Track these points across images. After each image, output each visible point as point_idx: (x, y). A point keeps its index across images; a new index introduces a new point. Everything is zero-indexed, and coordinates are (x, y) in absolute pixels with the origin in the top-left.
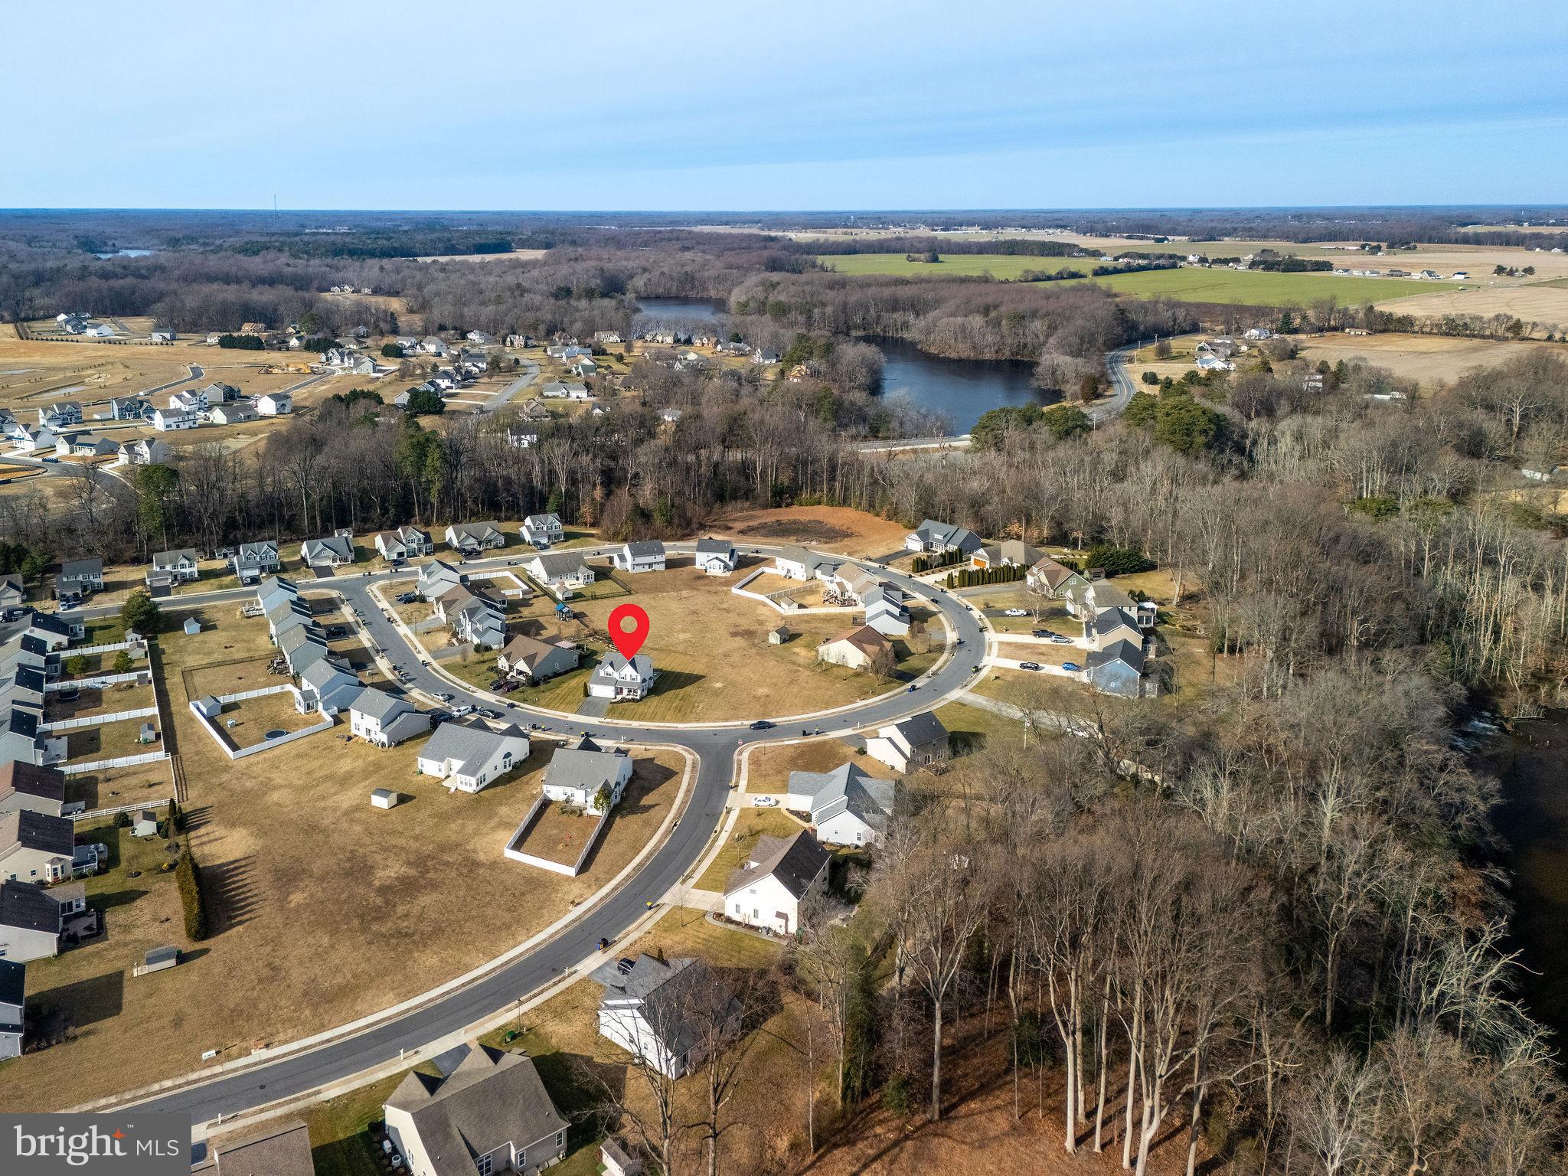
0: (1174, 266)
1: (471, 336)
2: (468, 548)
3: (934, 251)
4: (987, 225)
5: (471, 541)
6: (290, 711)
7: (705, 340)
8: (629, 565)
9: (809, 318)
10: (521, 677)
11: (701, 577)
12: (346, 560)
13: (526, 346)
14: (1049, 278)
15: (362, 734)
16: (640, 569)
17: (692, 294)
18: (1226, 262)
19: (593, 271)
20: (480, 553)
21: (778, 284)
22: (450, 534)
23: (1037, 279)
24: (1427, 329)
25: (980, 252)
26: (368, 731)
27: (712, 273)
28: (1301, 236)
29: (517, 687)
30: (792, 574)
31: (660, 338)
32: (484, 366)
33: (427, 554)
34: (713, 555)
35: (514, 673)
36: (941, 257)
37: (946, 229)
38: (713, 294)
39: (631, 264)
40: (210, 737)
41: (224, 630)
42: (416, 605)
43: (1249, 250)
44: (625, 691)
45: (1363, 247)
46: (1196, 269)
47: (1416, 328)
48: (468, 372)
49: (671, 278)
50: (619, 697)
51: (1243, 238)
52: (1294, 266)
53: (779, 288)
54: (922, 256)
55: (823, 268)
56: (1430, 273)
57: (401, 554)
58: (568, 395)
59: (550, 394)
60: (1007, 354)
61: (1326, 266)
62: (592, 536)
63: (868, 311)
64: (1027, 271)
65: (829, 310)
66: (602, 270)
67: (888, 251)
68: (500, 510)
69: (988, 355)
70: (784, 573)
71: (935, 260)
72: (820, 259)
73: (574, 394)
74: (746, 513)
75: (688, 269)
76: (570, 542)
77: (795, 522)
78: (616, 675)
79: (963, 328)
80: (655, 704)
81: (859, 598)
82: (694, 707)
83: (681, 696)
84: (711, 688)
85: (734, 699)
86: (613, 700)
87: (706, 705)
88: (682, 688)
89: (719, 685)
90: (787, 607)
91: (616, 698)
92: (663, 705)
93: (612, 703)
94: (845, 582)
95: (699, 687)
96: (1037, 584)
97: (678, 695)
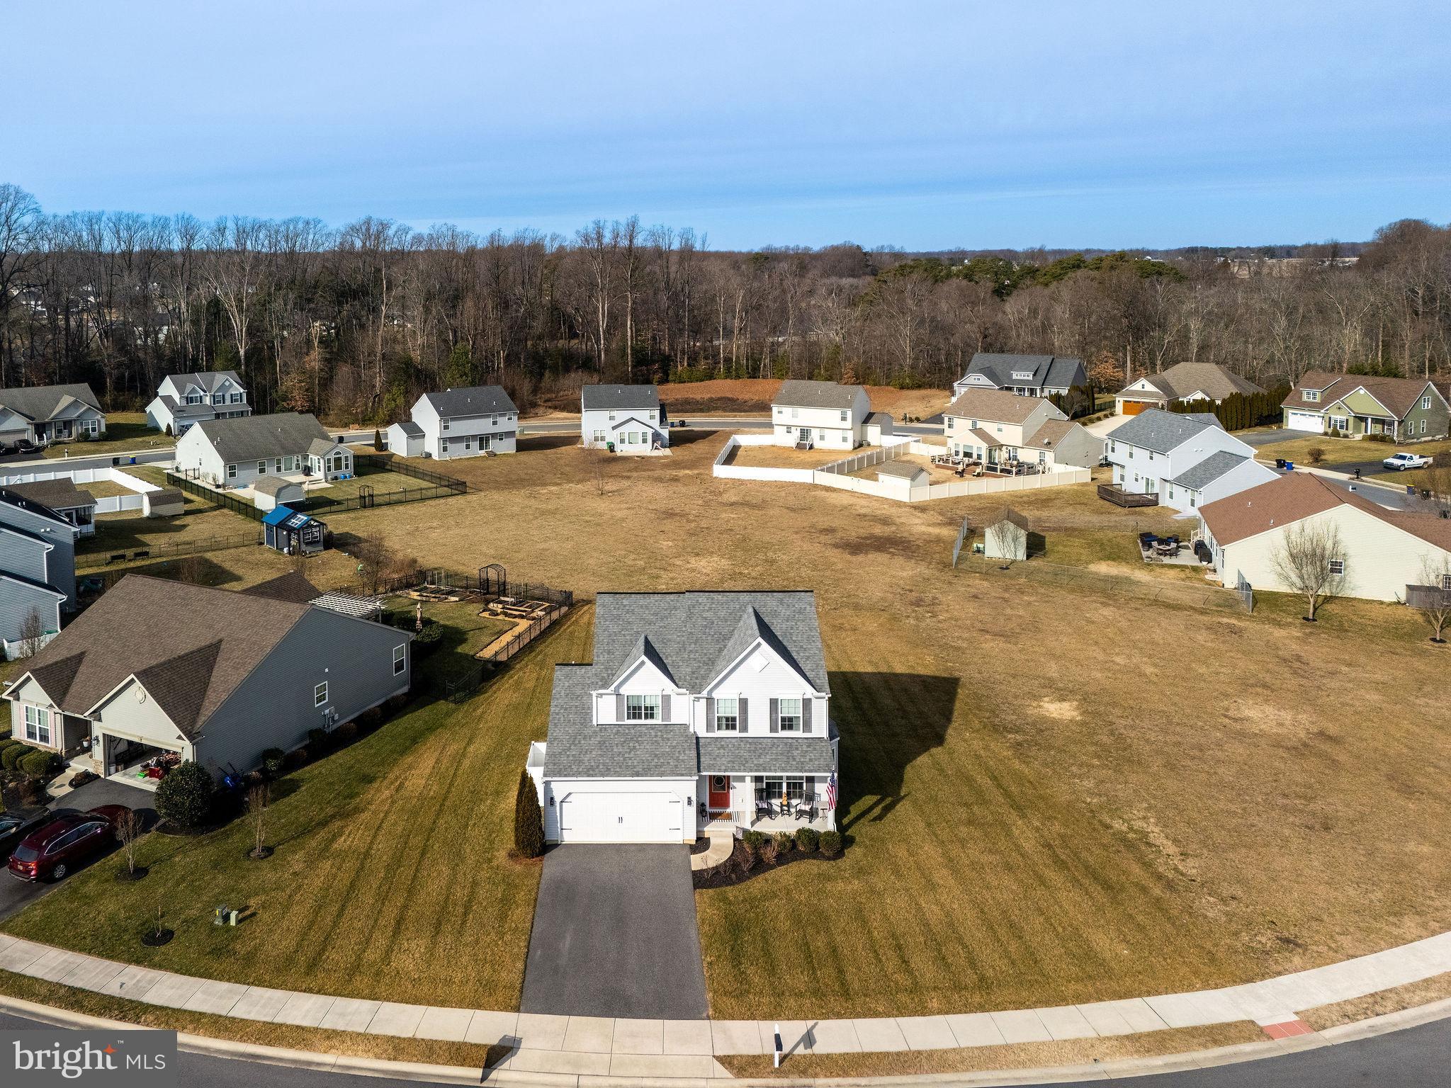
5: (18, 423)
8: (431, 445)
10: (135, 779)
11: (609, 460)
20: (37, 449)
29: (107, 844)
30: (814, 439)
34: (621, 415)
35: (92, 762)
44: (743, 798)
50: (722, 835)
78: (687, 710)
80: (930, 852)
81: (1049, 456)
82: (1135, 845)
83: (984, 781)
84: (1045, 727)
85: (1228, 774)
86: (698, 862)
87: (1163, 822)
88: (939, 740)
89: (1059, 710)
90: (906, 482)
91: (702, 843)
92: (974, 852)
93: (702, 880)
94: (990, 427)
95: (999, 729)
96: (1339, 417)
97: (969, 780)
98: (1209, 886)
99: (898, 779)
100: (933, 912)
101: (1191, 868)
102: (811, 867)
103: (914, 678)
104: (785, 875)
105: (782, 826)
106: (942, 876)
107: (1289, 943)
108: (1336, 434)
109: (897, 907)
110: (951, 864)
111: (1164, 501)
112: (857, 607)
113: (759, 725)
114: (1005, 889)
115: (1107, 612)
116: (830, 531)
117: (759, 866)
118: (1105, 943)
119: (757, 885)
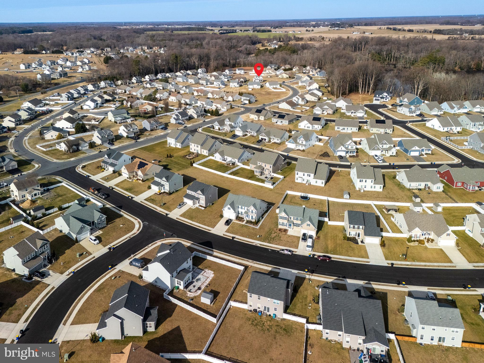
18: (247, 31)
25: (181, 30)
43: (249, 28)
45: (271, 28)
46: (241, 32)
47: (304, 40)
52: (264, 31)
54: (169, 32)
56: (294, 32)
61: (270, 31)
65: (176, 40)
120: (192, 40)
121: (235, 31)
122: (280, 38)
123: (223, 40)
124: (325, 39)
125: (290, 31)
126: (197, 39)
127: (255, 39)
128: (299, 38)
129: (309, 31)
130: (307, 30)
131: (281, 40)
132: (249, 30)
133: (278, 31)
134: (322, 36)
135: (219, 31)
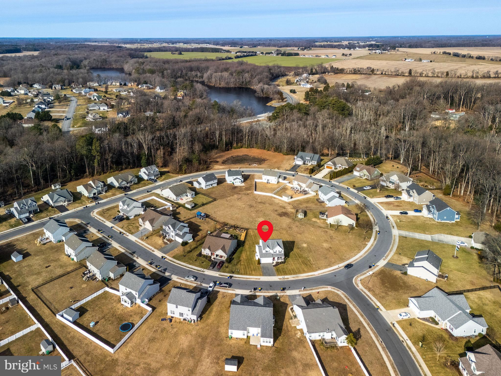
0: (255, 55)
1: (35, 86)
2: (123, 186)
3: (180, 51)
4: (185, 43)
5: (124, 183)
6: (121, 308)
7: (132, 84)
9: (163, 74)
10: (222, 259)
11: (234, 188)
12: (70, 201)
13: (62, 89)
14: (223, 59)
15: (177, 315)
16: (208, 187)
17: (106, 67)
18: (269, 53)
19: (66, 59)
20: (129, 188)
21: (144, 62)
22: (111, 180)
23: (220, 60)
24: (348, 72)
25: (192, 51)
26: (181, 314)
27: (113, 59)
28: (280, 46)
30: (270, 181)
31: (114, 84)
32: (53, 98)
33: (106, 192)
35: (214, 257)
36: (182, 53)
37: (173, 44)
38: (114, 66)
39: (80, 56)
40: (86, 338)
41: (36, 255)
42: (125, 222)
43: (273, 49)
44: (276, 258)
45: (298, 49)
46: (261, 56)
47: (345, 72)
48: (48, 101)
49: (98, 61)
50: (275, 262)
51: (263, 46)
52: (290, 55)
53: (145, 64)
54: (177, 53)
55: (147, 57)
56: (327, 56)
57: (94, 194)
58: (99, 109)
59: (92, 109)
60: (238, 85)
61: (297, 54)
62: (168, 172)
63: (182, 72)
64: (217, 57)
65: (169, 71)
66: (69, 58)
67: (162, 51)
68: (123, 165)
69: (232, 85)
70: (266, 181)
71: (181, 54)
72: (146, 54)
73: (102, 108)
74: (218, 155)
75: (104, 57)
76: (163, 177)
77: (238, 156)
78: (271, 252)
79: (222, 76)
80: (292, 262)
81: (310, 190)
82: (309, 261)
83: (297, 255)
84: (303, 248)
85: (319, 253)
86: (273, 264)
87: (312, 258)
88: (293, 250)
89: (305, 245)
90: (287, 198)
91: (273, 263)
92: (296, 262)
93: (274, 266)
94: (301, 184)
95: (298, 248)
96: (361, 174)
97: (295, 255)
98: (314, 264)
99: (289, 255)
100: (292, 268)
101: (314, 263)
102: (282, 264)
103: (290, 241)
104: (280, 265)
105: (280, 261)
106: (293, 265)
107: (319, 269)
108: (361, 177)
109: (290, 268)
110: (294, 263)
111: (325, 202)
112: (282, 229)
113: (278, 253)
114: (298, 265)
115: (313, 229)
116: (276, 211)
117: (278, 265)
118: (305, 269)
119: (278, 266)
120: (191, 69)
121: (254, 54)
122: (312, 70)
123: (231, 74)
124: (375, 72)
125: (322, 54)
126: (198, 69)
127: (276, 71)
128: (338, 69)
129: (346, 55)
130: (343, 55)
131: (314, 71)
132: (272, 53)
133: (307, 54)
134: (370, 68)
135: (236, 53)
